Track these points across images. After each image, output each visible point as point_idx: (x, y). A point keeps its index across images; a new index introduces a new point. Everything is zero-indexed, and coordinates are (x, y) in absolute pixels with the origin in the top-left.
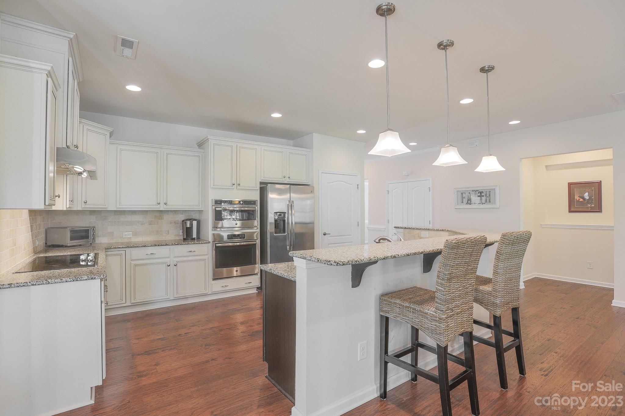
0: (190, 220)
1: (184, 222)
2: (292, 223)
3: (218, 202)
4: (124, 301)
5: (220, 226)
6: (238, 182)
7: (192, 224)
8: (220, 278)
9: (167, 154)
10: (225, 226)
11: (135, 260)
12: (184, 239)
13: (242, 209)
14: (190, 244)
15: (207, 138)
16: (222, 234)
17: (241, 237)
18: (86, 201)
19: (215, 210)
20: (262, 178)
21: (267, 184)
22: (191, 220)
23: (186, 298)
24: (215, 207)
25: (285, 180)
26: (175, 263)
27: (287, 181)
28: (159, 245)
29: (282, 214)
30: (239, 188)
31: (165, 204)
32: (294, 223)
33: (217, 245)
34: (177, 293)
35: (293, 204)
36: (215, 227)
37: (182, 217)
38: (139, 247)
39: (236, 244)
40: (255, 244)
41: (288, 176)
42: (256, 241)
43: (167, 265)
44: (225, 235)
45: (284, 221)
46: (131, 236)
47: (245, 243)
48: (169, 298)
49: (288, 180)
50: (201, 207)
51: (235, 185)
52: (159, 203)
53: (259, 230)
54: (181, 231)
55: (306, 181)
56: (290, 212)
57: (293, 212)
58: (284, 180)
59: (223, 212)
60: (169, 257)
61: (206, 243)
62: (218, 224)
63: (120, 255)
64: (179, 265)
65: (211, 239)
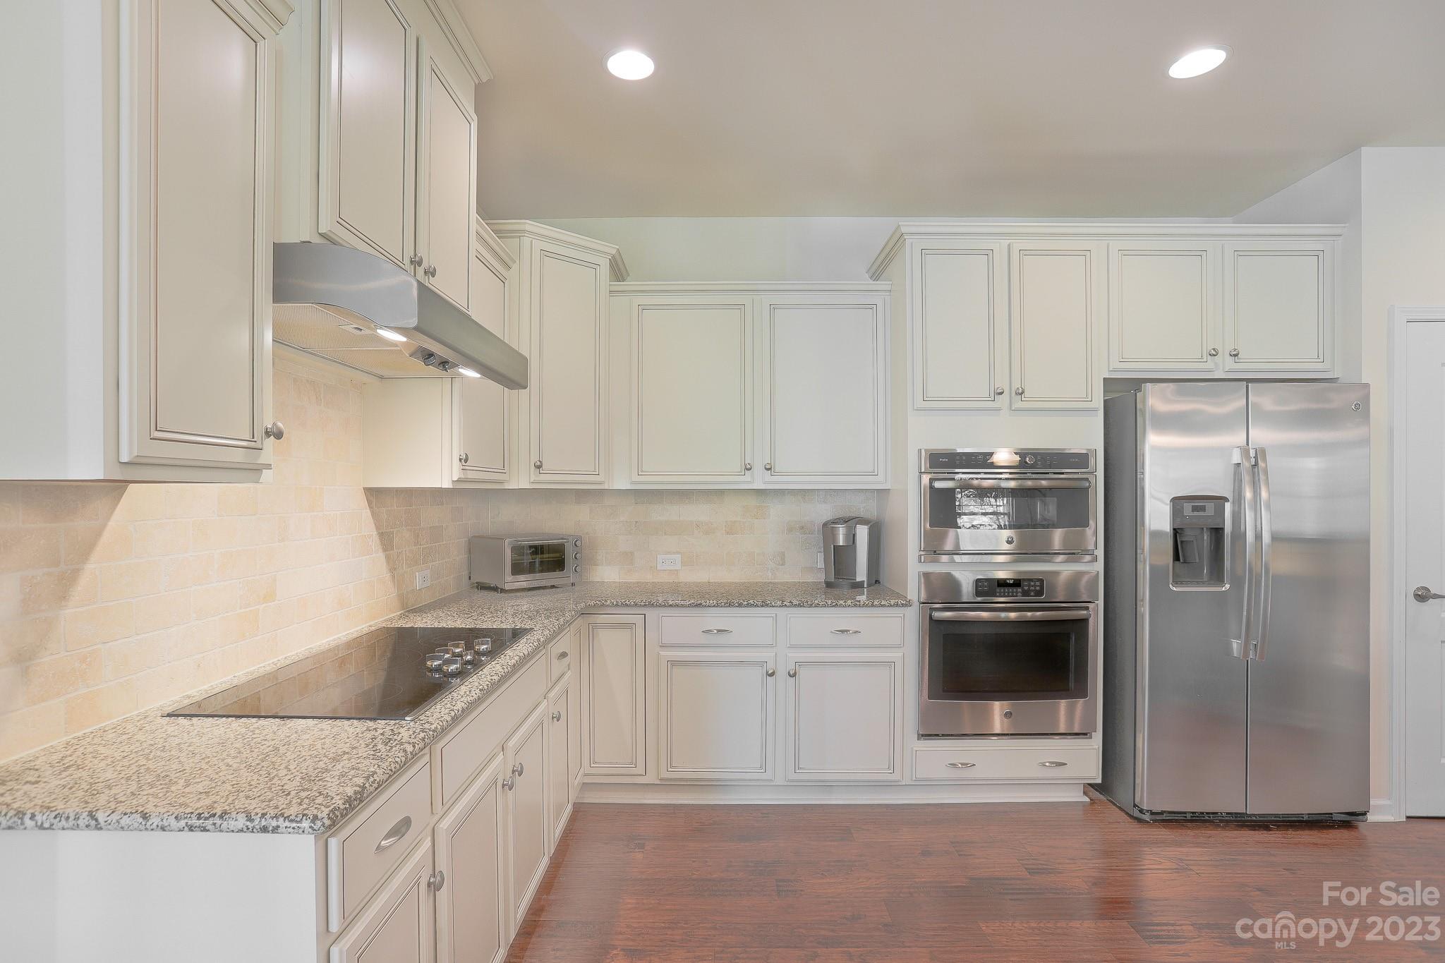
0: (845, 521)
1: (828, 528)
2: (1258, 537)
3: (943, 461)
4: (640, 770)
5: (949, 546)
6: (1016, 385)
7: (854, 535)
8: (943, 735)
9: (773, 308)
10: (966, 545)
11: (673, 646)
12: (829, 585)
13: (1029, 483)
14: (841, 606)
15: (898, 235)
16: (957, 574)
17: (1029, 590)
18: (538, 463)
19: (931, 487)
20: (1116, 364)
21: (1137, 384)
22: (850, 522)
23: (826, 786)
24: (929, 476)
25: (1216, 364)
26: (791, 667)
27: (1223, 367)
28: (740, 605)
29: (1210, 506)
30: (1019, 404)
31: (768, 469)
32: (1266, 538)
33: (937, 615)
34: (797, 767)
35: (1261, 464)
36: (933, 549)
37: (823, 512)
38: (683, 606)
39: (1003, 615)
40: (1084, 622)
41: (1229, 347)
42: (1087, 608)
43: (767, 672)
44: (966, 580)
45: (1218, 532)
46: (678, 567)
47: (1038, 613)
48: (771, 780)
49: (1230, 363)
50: (881, 478)
51: (1006, 396)
52: (748, 467)
53: (1099, 566)
54: (821, 557)
55: (1319, 366)
56: (1248, 494)
57: (1264, 494)
58: (1210, 364)
59: (959, 496)
60: (771, 646)
61: (897, 605)
62: (943, 537)
63: (630, 626)
64: (803, 673)
65: (914, 590)
